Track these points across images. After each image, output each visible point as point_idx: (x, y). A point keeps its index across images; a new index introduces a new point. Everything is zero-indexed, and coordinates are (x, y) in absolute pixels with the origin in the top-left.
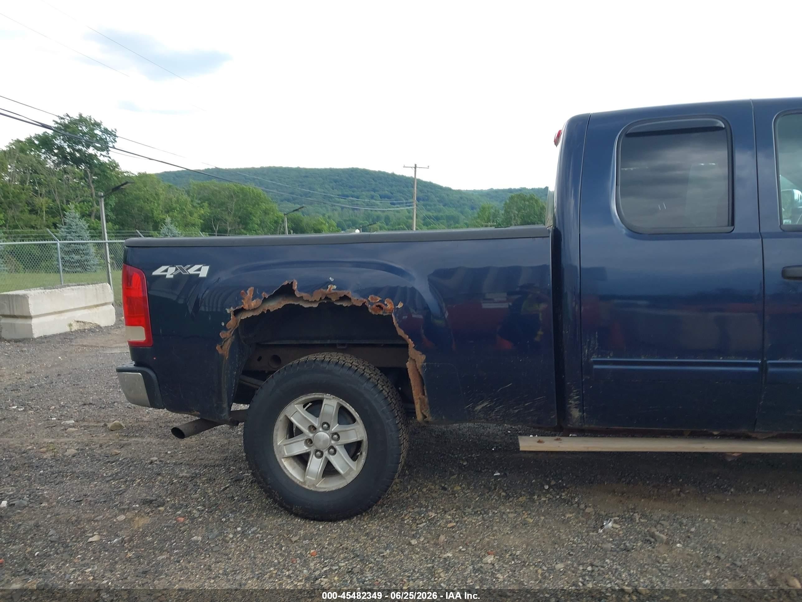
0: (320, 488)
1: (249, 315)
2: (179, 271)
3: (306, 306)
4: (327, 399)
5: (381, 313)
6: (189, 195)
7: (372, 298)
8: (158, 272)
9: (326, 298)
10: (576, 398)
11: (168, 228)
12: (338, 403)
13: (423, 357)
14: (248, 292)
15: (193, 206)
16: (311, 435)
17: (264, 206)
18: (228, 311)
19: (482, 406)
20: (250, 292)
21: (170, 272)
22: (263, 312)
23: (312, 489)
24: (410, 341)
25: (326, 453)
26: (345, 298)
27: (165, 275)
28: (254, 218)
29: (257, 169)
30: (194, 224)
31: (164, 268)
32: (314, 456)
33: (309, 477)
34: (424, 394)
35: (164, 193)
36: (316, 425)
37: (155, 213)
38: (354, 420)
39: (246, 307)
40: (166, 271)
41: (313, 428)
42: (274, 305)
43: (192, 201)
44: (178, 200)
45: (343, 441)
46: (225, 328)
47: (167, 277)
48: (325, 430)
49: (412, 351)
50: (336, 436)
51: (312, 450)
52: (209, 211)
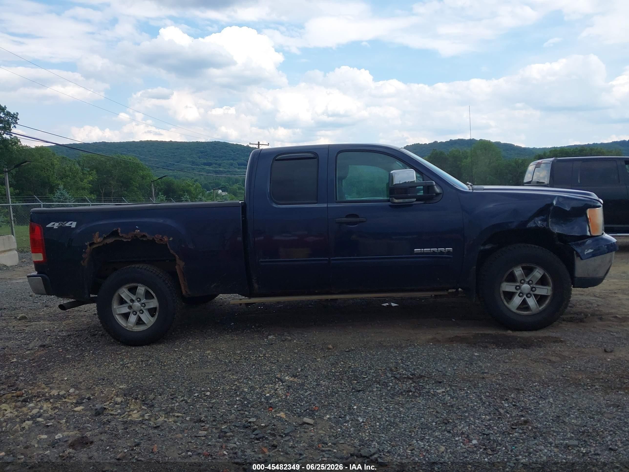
0: (135, 330)
1: (97, 246)
2: (61, 224)
3: (125, 240)
4: (140, 286)
5: (162, 243)
6: (80, 165)
7: (157, 236)
8: (49, 225)
9: (135, 236)
10: (255, 278)
11: (61, 193)
12: (145, 289)
13: (184, 263)
14: (96, 234)
15: (84, 174)
16: (131, 304)
17: (141, 173)
18: (86, 244)
19: (214, 285)
20: (97, 234)
21: (57, 225)
22: (104, 244)
23: (130, 330)
24: (177, 256)
25: (138, 313)
26: (144, 236)
27: (53, 227)
28: (134, 183)
29: (137, 142)
30: (84, 188)
31: (52, 223)
32: (132, 314)
33: (130, 325)
34: (185, 281)
35: (58, 163)
36: (134, 299)
37: (51, 179)
38: (153, 298)
39: (95, 242)
40: (54, 225)
41: (132, 301)
42: (109, 241)
43: (82, 170)
44: (70, 169)
45: (147, 307)
46: (85, 252)
47: (54, 228)
48: (138, 301)
49: (178, 261)
50: (144, 305)
51: (131, 311)
52: (97, 177)
